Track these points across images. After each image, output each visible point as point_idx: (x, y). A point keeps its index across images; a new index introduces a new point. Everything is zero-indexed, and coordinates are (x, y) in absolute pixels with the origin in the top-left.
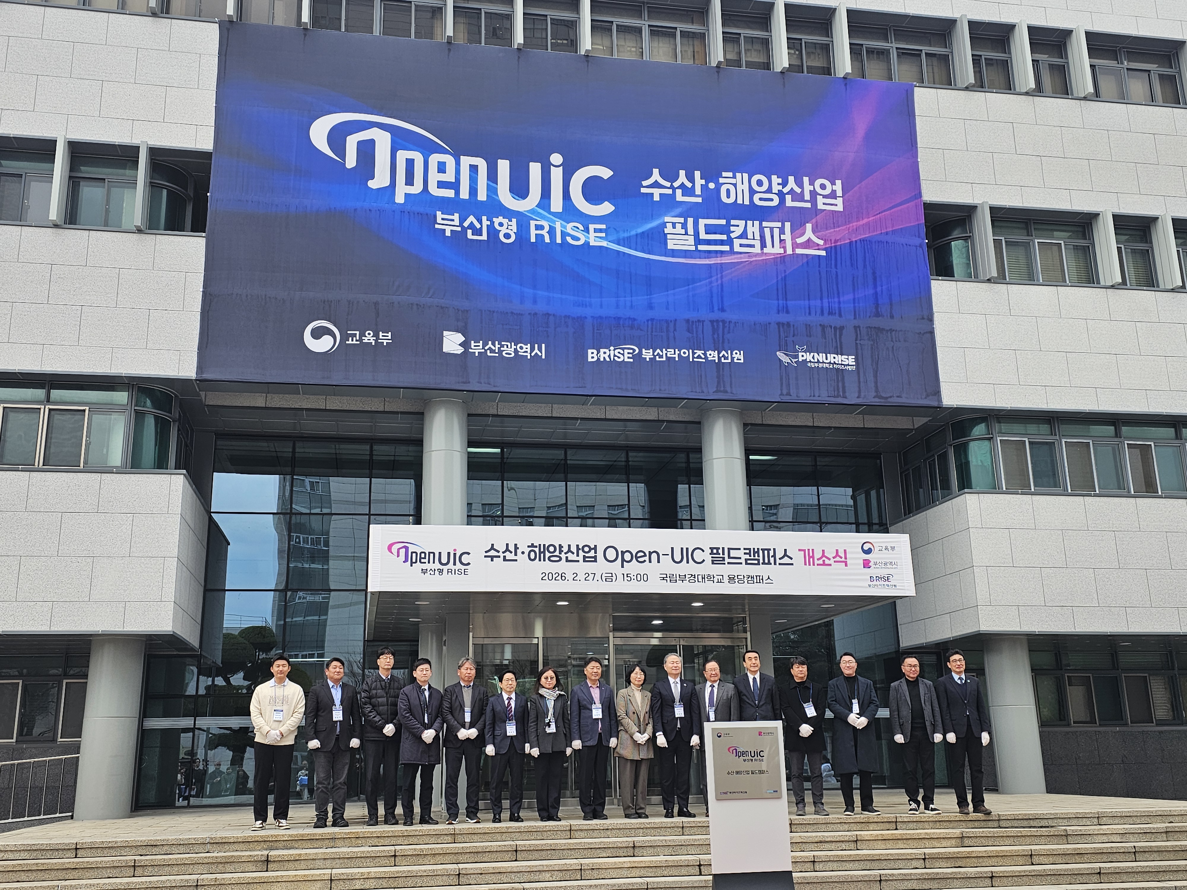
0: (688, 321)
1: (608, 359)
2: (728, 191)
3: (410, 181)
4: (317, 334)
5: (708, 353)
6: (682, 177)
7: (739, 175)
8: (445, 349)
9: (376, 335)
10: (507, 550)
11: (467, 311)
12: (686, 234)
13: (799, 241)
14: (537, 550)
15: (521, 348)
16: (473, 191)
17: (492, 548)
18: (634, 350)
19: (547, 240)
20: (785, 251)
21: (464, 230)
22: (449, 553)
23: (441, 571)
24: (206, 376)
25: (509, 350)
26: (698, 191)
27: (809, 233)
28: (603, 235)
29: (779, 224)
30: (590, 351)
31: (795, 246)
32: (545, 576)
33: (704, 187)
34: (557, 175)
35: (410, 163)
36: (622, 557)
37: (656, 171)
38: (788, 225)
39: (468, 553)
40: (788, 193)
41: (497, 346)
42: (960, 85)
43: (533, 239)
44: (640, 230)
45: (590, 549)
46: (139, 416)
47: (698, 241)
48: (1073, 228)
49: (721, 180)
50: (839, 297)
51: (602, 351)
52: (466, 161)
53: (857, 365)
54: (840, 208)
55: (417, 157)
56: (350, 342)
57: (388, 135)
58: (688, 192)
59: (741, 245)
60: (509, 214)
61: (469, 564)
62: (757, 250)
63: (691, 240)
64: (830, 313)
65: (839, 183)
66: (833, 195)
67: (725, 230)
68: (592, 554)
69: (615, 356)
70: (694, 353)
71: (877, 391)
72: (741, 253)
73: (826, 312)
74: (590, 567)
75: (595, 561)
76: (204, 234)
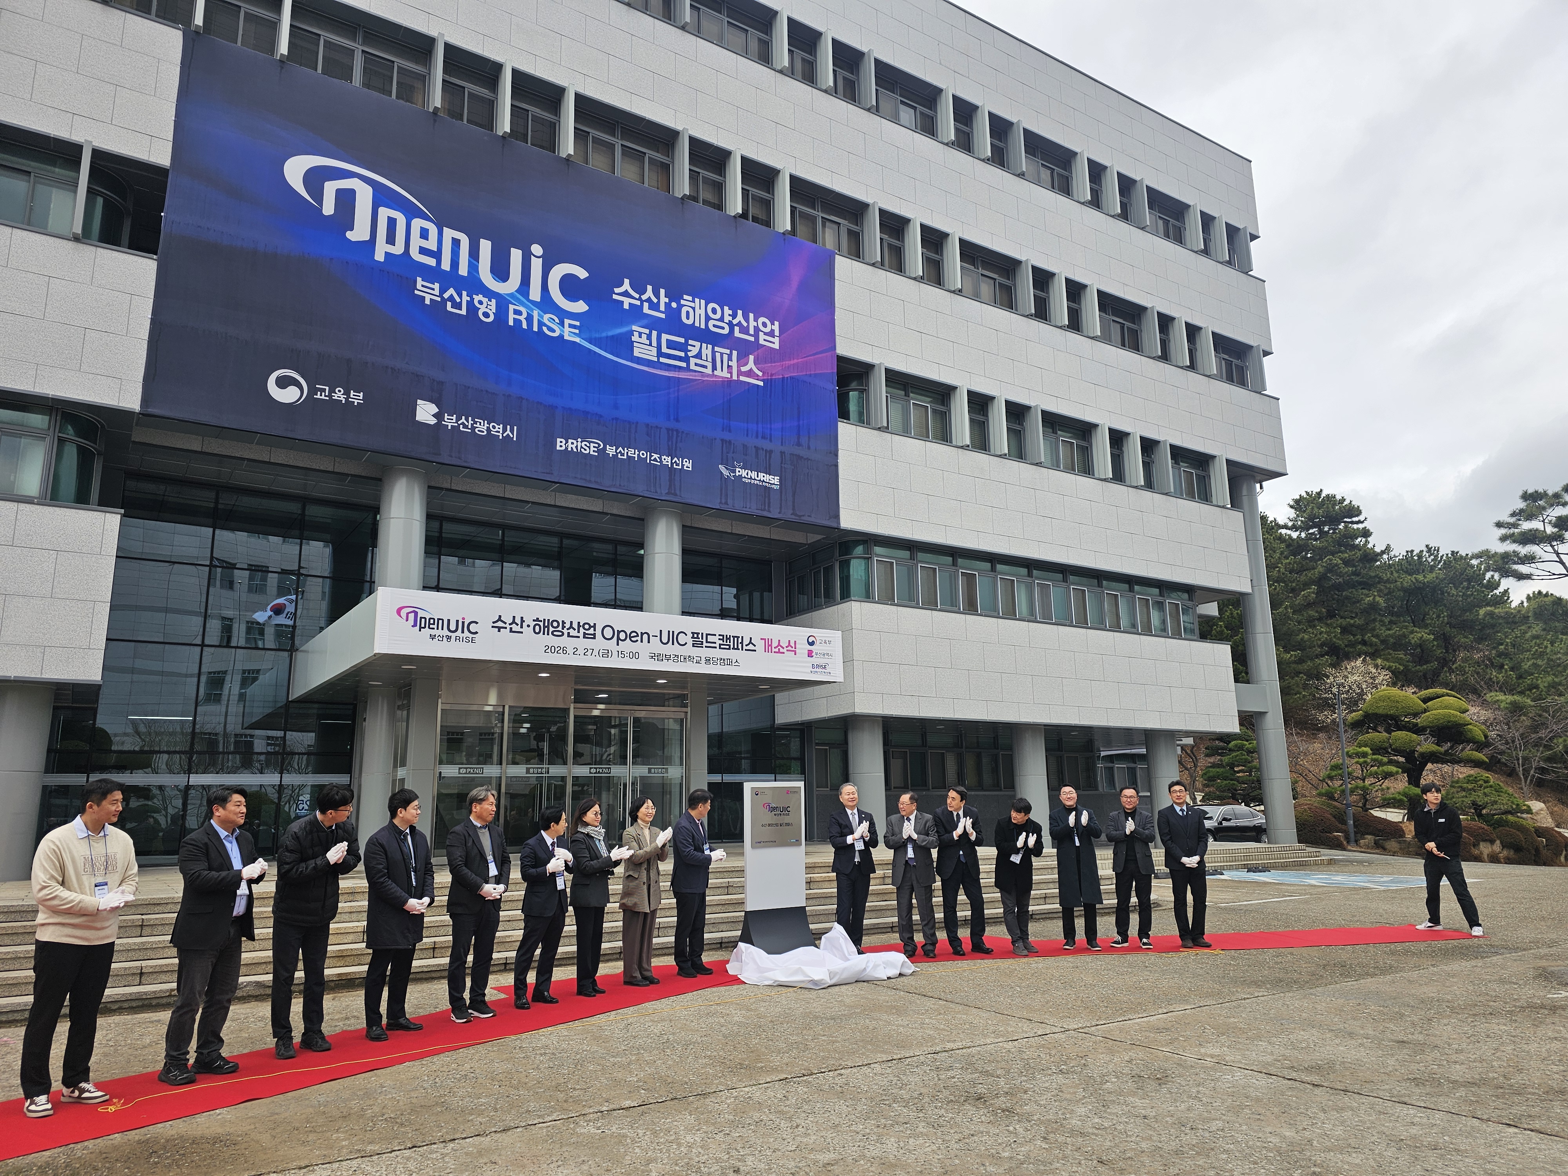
0: (647, 425)
1: (575, 450)
2: (688, 313)
3: (391, 239)
4: (283, 383)
5: (663, 457)
6: (649, 293)
7: (697, 300)
8: (419, 417)
9: (347, 393)
10: (514, 622)
11: (442, 383)
12: (650, 345)
13: (743, 369)
14: (541, 624)
15: (494, 427)
16: (455, 263)
17: (500, 619)
18: (599, 445)
19: (525, 326)
20: (731, 376)
21: (444, 301)
22: (457, 621)
23: (449, 638)
24: (149, 410)
25: (482, 427)
26: (662, 308)
27: (751, 365)
28: (577, 331)
29: (728, 351)
30: (559, 440)
31: (740, 373)
32: (548, 649)
33: (668, 305)
34: (536, 265)
35: (392, 222)
36: (618, 636)
37: (627, 281)
38: (735, 353)
39: (477, 623)
40: (736, 325)
41: (471, 422)
42: (867, 260)
43: (511, 323)
44: (610, 333)
45: (590, 627)
47: (660, 354)
48: (937, 396)
49: (683, 302)
50: (771, 423)
51: (570, 441)
52: (449, 234)
53: (781, 485)
54: (776, 346)
55: (401, 219)
56: (318, 396)
57: (369, 190)
58: (654, 307)
59: (696, 364)
60: (490, 294)
61: (476, 633)
62: (709, 371)
63: (654, 352)
64: (763, 437)
65: (777, 323)
66: (771, 334)
67: (683, 347)
68: (591, 631)
69: (582, 447)
70: (651, 456)
71: (794, 509)
72: (695, 371)
73: (760, 435)
74: (589, 643)
75: (594, 638)
76: (155, 257)
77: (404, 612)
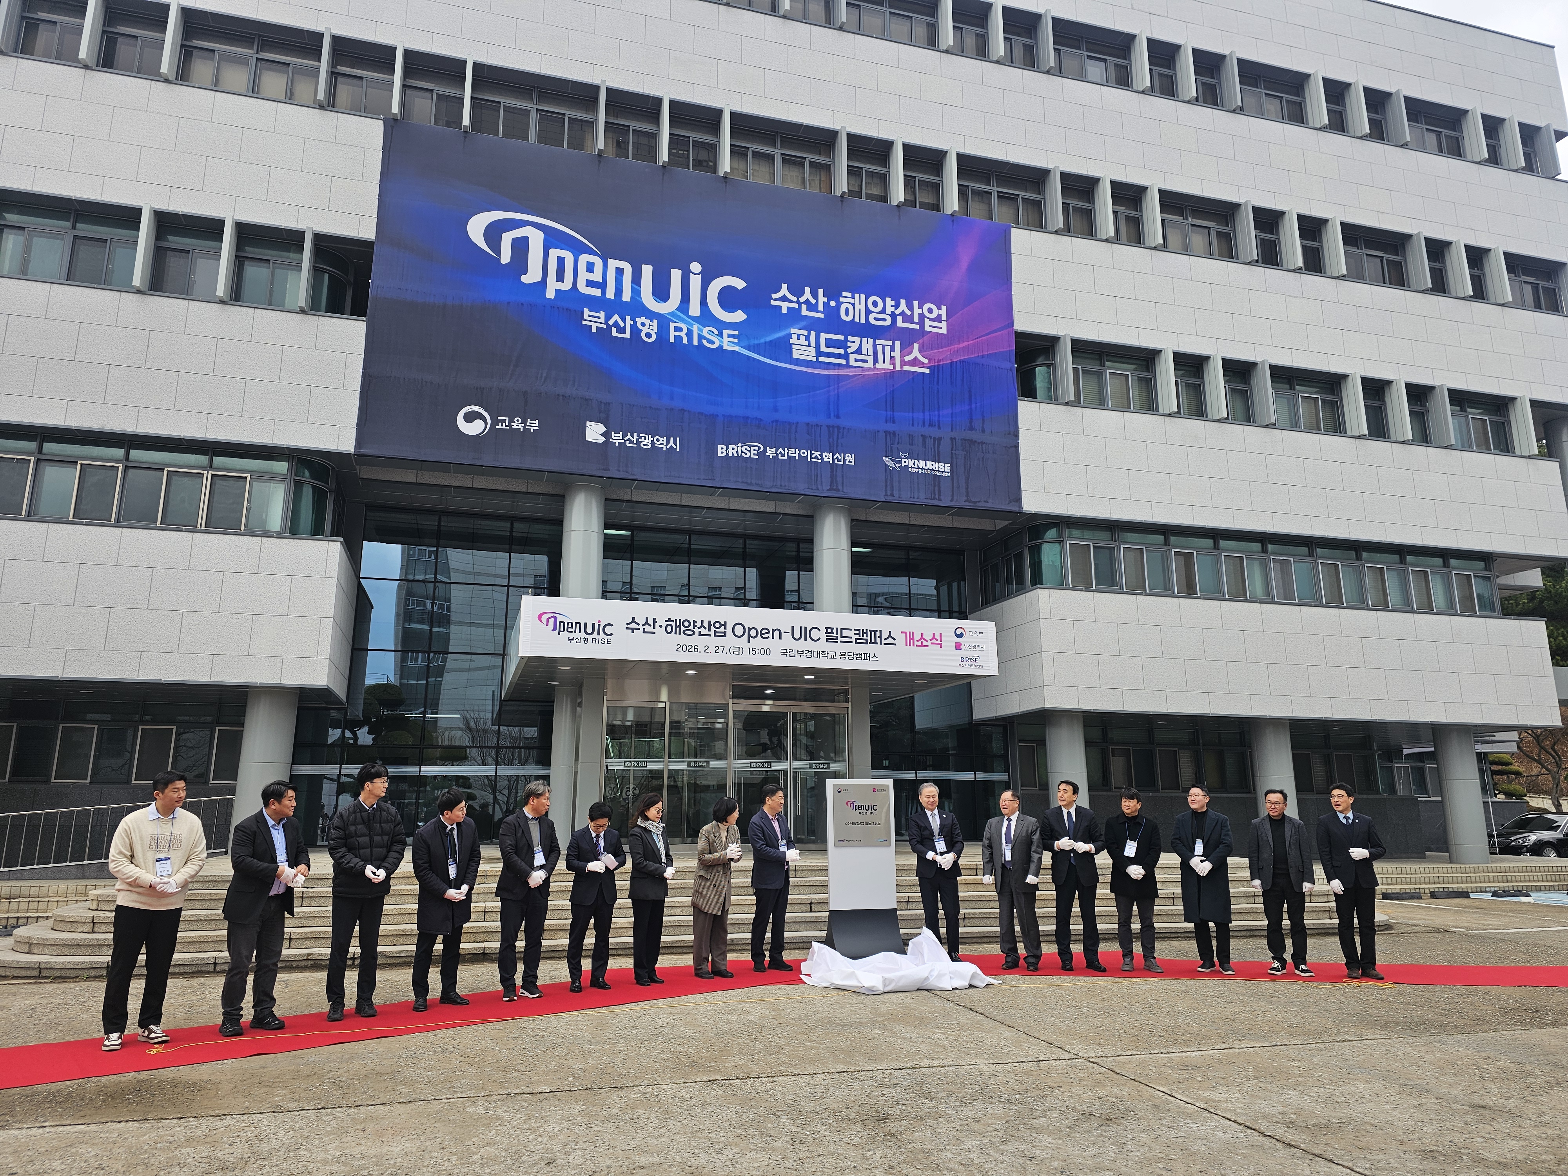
0: (808, 424)
1: (736, 455)
2: (847, 309)
3: (560, 278)
4: (470, 418)
5: (824, 454)
6: (807, 294)
7: (857, 296)
8: (588, 438)
9: (524, 422)
10: (647, 623)
11: (609, 404)
12: (809, 345)
13: (907, 358)
14: (673, 624)
15: (658, 440)
16: (619, 292)
17: (633, 621)
18: (760, 448)
19: (685, 341)
20: (894, 367)
21: (609, 327)
22: (593, 625)
23: (586, 640)
24: (363, 451)
25: (646, 441)
26: (821, 308)
27: (916, 353)
28: (736, 340)
29: (890, 343)
30: (720, 447)
31: (903, 363)
32: (680, 648)
33: (826, 305)
34: (696, 282)
35: (561, 261)
36: (749, 633)
37: (784, 286)
38: (898, 343)
39: (612, 625)
40: (899, 315)
41: (636, 437)
42: (1050, 229)
43: (672, 340)
44: (768, 339)
45: (721, 625)
46: (298, 486)
47: (819, 353)
48: (1139, 362)
49: (841, 299)
50: (939, 411)
51: (731, 447)
52: (613, 264)
53: (952, 472)
54: (944, 331)
55: (568, 256)
56: (500, 427)
57: (541, 235)
58: (812, 307)
59: (856, 360)
60: (651, 315)
61: (611, 634)
62: (870, 364)
63: (813, 352)
64: (931, 425)
65: (944, 308)
66: (938, 319)
67: (843, 345)
68: (722, 629)
69: (742, 452)
70: (812, 454)
71: (967, 495)
72: (855, 367)
73: (927, 424)
74: (720, 641)
75: (725, 636)
76: (364, 319)
77: (544, 618)
